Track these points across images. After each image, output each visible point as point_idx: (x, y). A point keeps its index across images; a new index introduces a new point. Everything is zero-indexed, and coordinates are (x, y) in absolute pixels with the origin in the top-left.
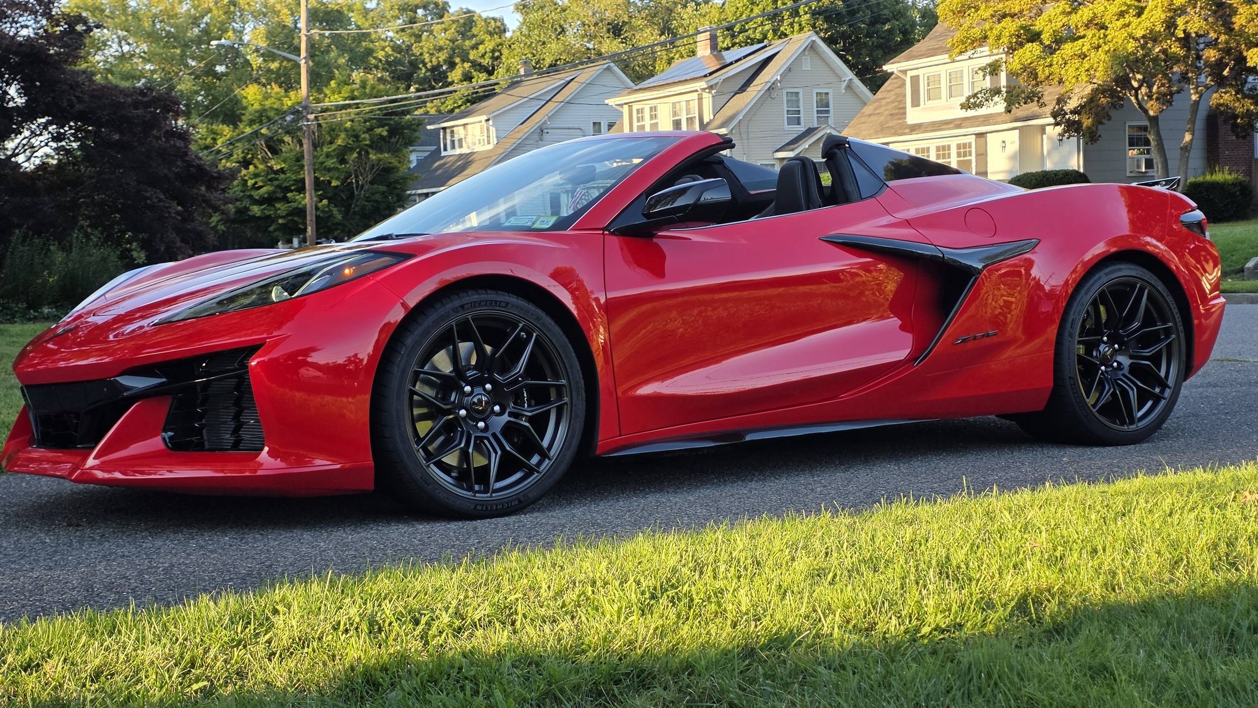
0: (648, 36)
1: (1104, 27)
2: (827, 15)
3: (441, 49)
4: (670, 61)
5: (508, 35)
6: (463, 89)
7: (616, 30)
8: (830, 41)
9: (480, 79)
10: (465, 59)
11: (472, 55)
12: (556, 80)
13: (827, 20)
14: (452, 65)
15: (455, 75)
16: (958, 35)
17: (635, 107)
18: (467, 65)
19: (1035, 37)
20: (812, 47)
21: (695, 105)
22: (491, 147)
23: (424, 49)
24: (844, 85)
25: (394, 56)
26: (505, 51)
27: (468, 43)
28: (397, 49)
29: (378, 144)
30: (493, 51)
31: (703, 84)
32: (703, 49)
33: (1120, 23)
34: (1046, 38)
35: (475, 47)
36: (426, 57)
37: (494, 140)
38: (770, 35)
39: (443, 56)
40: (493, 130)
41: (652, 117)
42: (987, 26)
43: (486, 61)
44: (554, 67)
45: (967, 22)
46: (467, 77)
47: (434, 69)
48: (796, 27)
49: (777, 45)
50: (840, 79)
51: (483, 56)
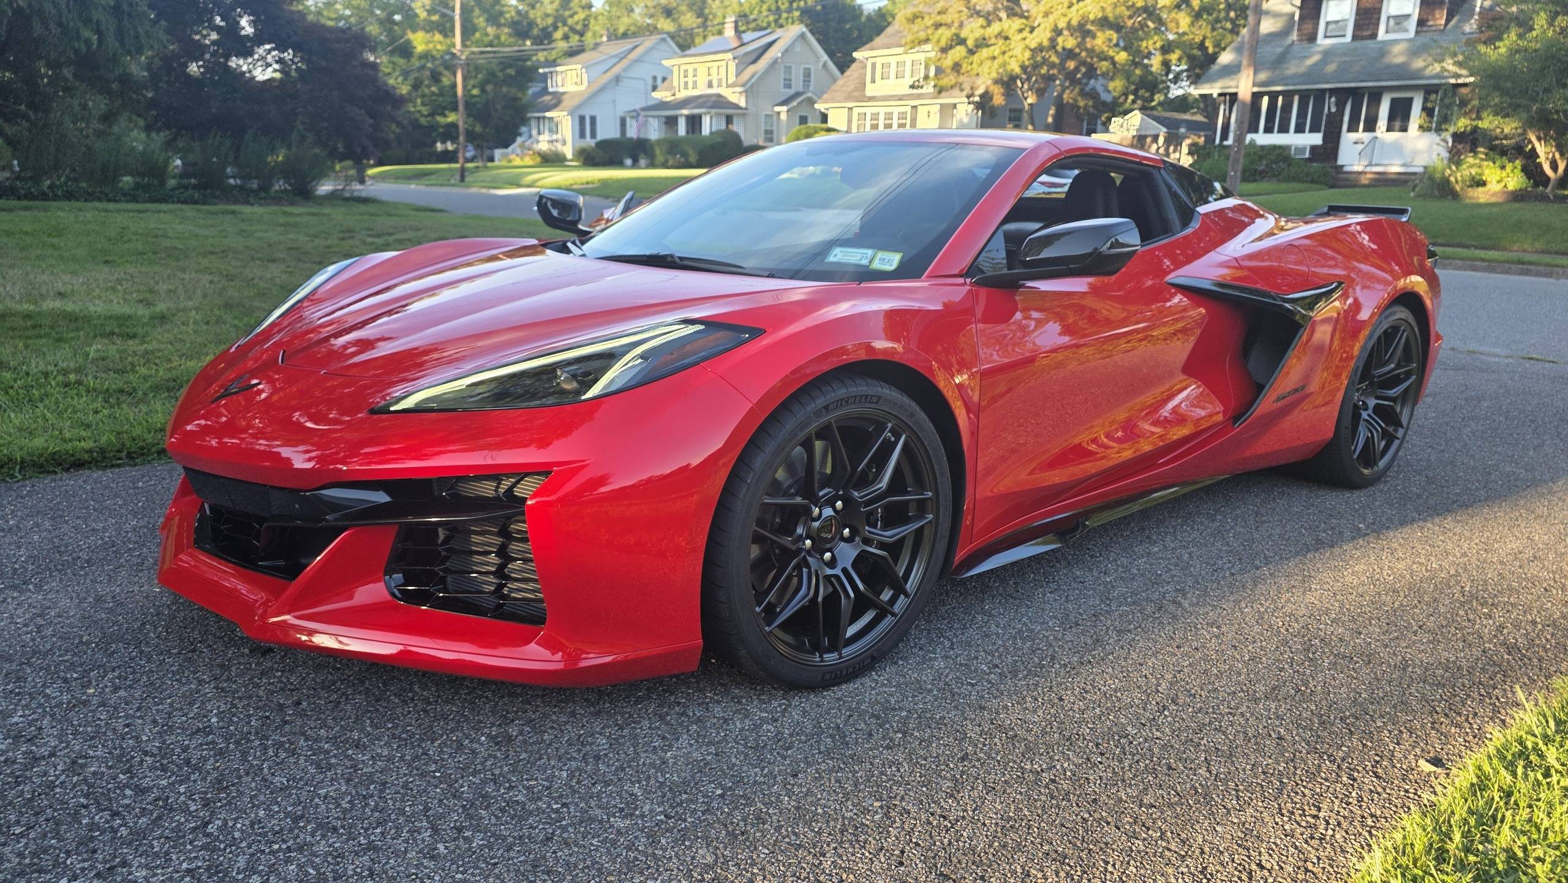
0: (689, 20)
1: (1007, 38)
2: (807, 15)
3: (548, 15)
4: (705, 37)
5: (594, 10)
6: (562, 45)
7: (668, 12)
8: (811, 31)
9: (575, 39)
10: (565, 24)
11: (570, 21)
12: (627, 45)
13: (810, 17)
14: (556, 28)
15: (558, 34)
16: (910, 38)
17: (683, 68)
18: (566, 29)
19: (962, 42)
20: (802, 36)
21: (723, 71)
22: (583, 88)
23: (536, 15)
24: (821, 64)
25: (516, 18)
26: (592, 21)
27: (567, 13)
28: (519, 12)
29: (508, 81)
30: (584, 20)
31: (730, 55)
32: (729, 32)
33: (1020, 36)
34: (970, 43)
35: (571, 16)
36: (539, 21)
37: (586, 83)
38: (773, 25)
39: (550, 21)
40: (585, 77)
41: (695, 76)
42: (930, 31)
43: (579, 27)
44: (625, 35)
45: (915, 27)
46: (566, 37)
47: (544, 29)
48: (790, 20)
49: (779, 32)
50: (818, 57)
51: (577, 23)
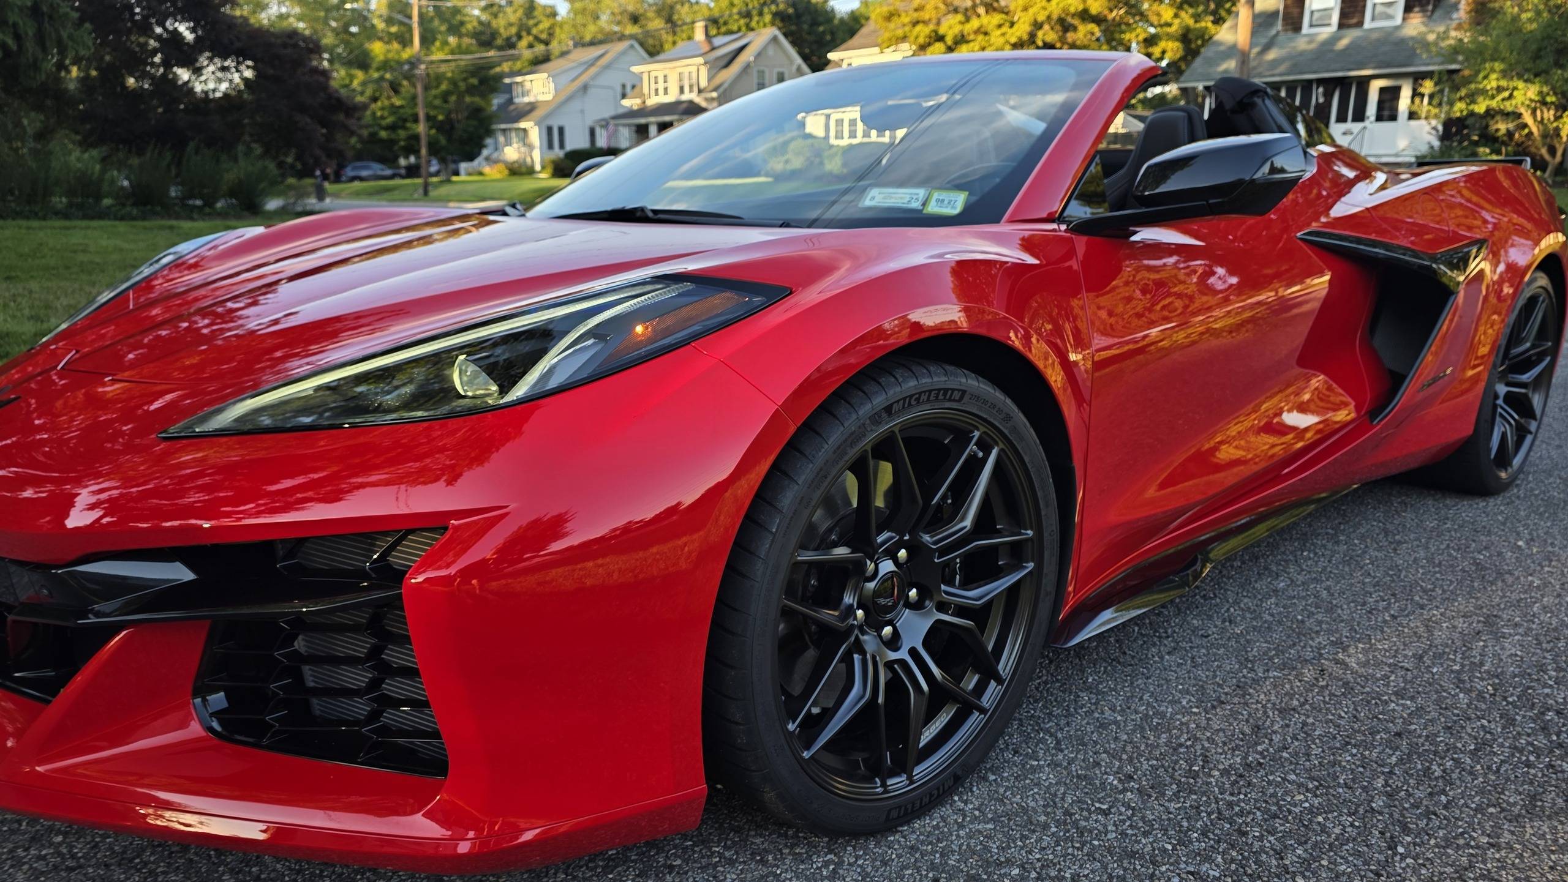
0: (656, 24)
1: (986, 34)
2: (781, 18)
3: (511, 25)
4: (674, 43)
5: (559, 18)
6: (527, 54)
7: (635, 19)
8: (786, 35)
9: (540, 48)
10: (529, 33)
11: (534, 31)
12: (595, 52)
13: (783, 20)
14: (520, 37)
15: (523, 43)
16: (887, 35)
17: (653, 74)
18: (531, 38)
19: (941, 38)
20: (775, 39)
21: (694, 75)
22: (550, 98)
23: (500, 23)
24: (794, 68)
25: (480, 28)
26: (558, 30)
27: (531, 22)
28: (481, 23)
29: (471, 90)
30: (550, 28)
31: (701, 60)
32: (699, 35)
33: (999, 32)
34: (949, 40)
35: (536, 25)
36: (502, 30)
37: (553, 92)
38: (744, 29)
39: (514, 30)
40: (552, 85)
41: (665, 82)
42: (907, 29)
43: (544, 36)
44: (592, 43)
45: (892, 25)
46: (531, 46)
47: (508, 39)
48: (761, 24)
49: (751, 36)
50: (791, 61)
51: (542, 32)
